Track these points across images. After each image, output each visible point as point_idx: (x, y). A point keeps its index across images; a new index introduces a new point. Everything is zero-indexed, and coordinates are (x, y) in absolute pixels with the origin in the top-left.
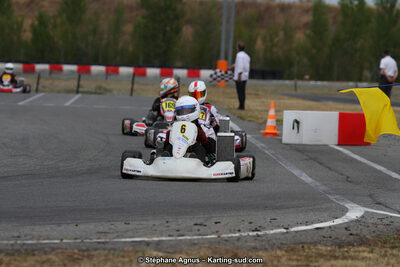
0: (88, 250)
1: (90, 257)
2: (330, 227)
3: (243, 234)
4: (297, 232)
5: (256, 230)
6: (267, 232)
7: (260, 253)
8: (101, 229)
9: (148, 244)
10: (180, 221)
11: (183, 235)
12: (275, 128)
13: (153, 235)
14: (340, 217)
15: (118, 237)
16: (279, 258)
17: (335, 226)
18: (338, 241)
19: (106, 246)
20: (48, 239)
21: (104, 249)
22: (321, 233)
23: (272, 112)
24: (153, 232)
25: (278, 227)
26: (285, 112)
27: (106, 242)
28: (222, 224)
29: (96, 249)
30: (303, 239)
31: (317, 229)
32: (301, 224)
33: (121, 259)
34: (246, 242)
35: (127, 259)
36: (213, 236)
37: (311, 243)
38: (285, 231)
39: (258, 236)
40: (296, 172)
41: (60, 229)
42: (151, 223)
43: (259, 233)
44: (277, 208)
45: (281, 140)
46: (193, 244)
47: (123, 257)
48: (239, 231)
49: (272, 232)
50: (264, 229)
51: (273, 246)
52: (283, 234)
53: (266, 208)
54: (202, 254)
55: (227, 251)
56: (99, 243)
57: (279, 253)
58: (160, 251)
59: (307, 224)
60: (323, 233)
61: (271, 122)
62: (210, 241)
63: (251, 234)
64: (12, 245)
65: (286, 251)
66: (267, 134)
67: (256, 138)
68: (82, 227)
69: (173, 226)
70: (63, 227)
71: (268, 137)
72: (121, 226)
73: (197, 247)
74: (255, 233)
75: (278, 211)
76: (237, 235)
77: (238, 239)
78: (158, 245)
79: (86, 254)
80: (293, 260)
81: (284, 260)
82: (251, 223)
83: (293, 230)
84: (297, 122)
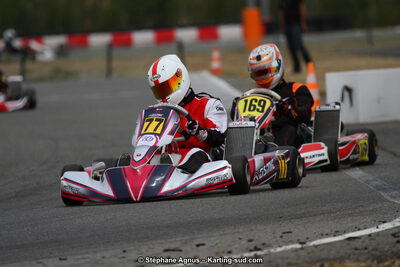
2: (370, 235)
4: (316, 246)
5: (256, 249)
6: (272, 250)
10: (144, 249)
14: (391, 220)
17: (378, 234)
18: (378, 253)
22: (353, 244)
23: (311, 79)
25: (291, 242)
28: (209, 244)
30: (324, 255)
31: (350, 239)
32: (327, 235)
37: (335, 260)
38: (299, 246)
39: (256, 257)
42: (98, 256)
43: (259, 253)
44: (297, 217)
48: (230, 252)
49: (279, 249)
50: (270, 246)
52: (296, 250)
53: (280, 218)
59: (336, 233)
60: (358, 244)
63: (247, 255)
72: (53, 263)
74: (252, 254)
75: (297, 221)
82: (250, 241)
83: (312, 244)
84: (348, 89)
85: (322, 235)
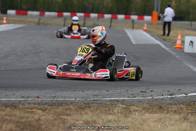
0: (88, 104)
1: (89, 107)
3: (165, 97)
4: (191, 96)
5: (171, 95)
6: (177, 96)
7: (173, 106)
8: (95, 93)
9: (118, 101)
10: (133, 90)
11: (135, 97)
12: (181, 45)
13: (120, 96)
15: (103, 97)
16: (182, 109)
19: (98, 102)
20: (69, 98)
21: (97, 103)
23: (179, 37)
24: (121, 95)
25: (182, 93)
26: (186, 37)
27: (98, 100)
28: (155, 91)
29: (92, 103)
30: (194, 99)
33: (104, 108)
34: (166, 100)
35: (107, 108)
36: (150, 98)
38: (185, 95)
39: (172, 98)
40: (191, 67)
41: (75, 93)
42: (119, 91)
43: (173, 96)
44: (182, 84)
45: (183, 51)
46: (140, 101)
47: (106, 107)
48: (163, 95)
49: (179, 96)
50: (175, 94)
51: (179, 103)
52: (185, 97)
53: (176, 84)
54: (144, 106)
55: (157, 105)
56: (94, 100)
57: (182, 106)
58: (123, 105)
61: (179, 42)
62: (148, 100)
63: (168, 97)
64: (52, 101)
65: (186, 105)
66: (177, 48)
67: (172, 50)
68: (85, 92)
69: (130, 92)
70: (76, 92)
71: (178, 49)
72: (105, 92)
73: (141, 103)
75: (182, 86)
76: (162, 97)
77: (162, 99)
78: (123, 102)
79: (87, 105)
80: (189, 110)
81: (184, 110)
82: (168, 91)
83: (189, 95)
84: (192, 42)
85: (192, 92)
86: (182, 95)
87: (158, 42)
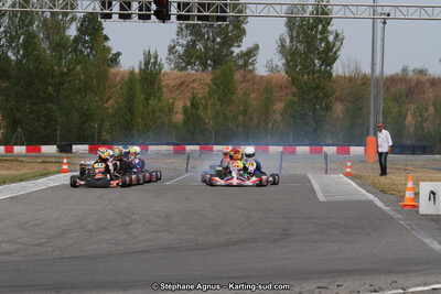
4: (413, 292)
5: (375, 291)
10: (304, 285)
12: (413, 200)
23: (410, 184)
25: (397, 288)
26: (421, 183)
28: (345, 286)
31: (434, 289)
32: (420, 286)
38: (402, 291)
40: (427, 241)
44: (400, 272)
45: (418, 211)
48: (359, 292)
53: (389, 272)
59: (425, 285)
61: (409, 194)
66: (406, 206)
67: (395, 211)
71: (407, 209)
75: (401, 275)
82: (371, 285)
83: (410, 290)
84: (433, 193)
85: (416, 286)
86: (397, 291)
87: (370, 196)
